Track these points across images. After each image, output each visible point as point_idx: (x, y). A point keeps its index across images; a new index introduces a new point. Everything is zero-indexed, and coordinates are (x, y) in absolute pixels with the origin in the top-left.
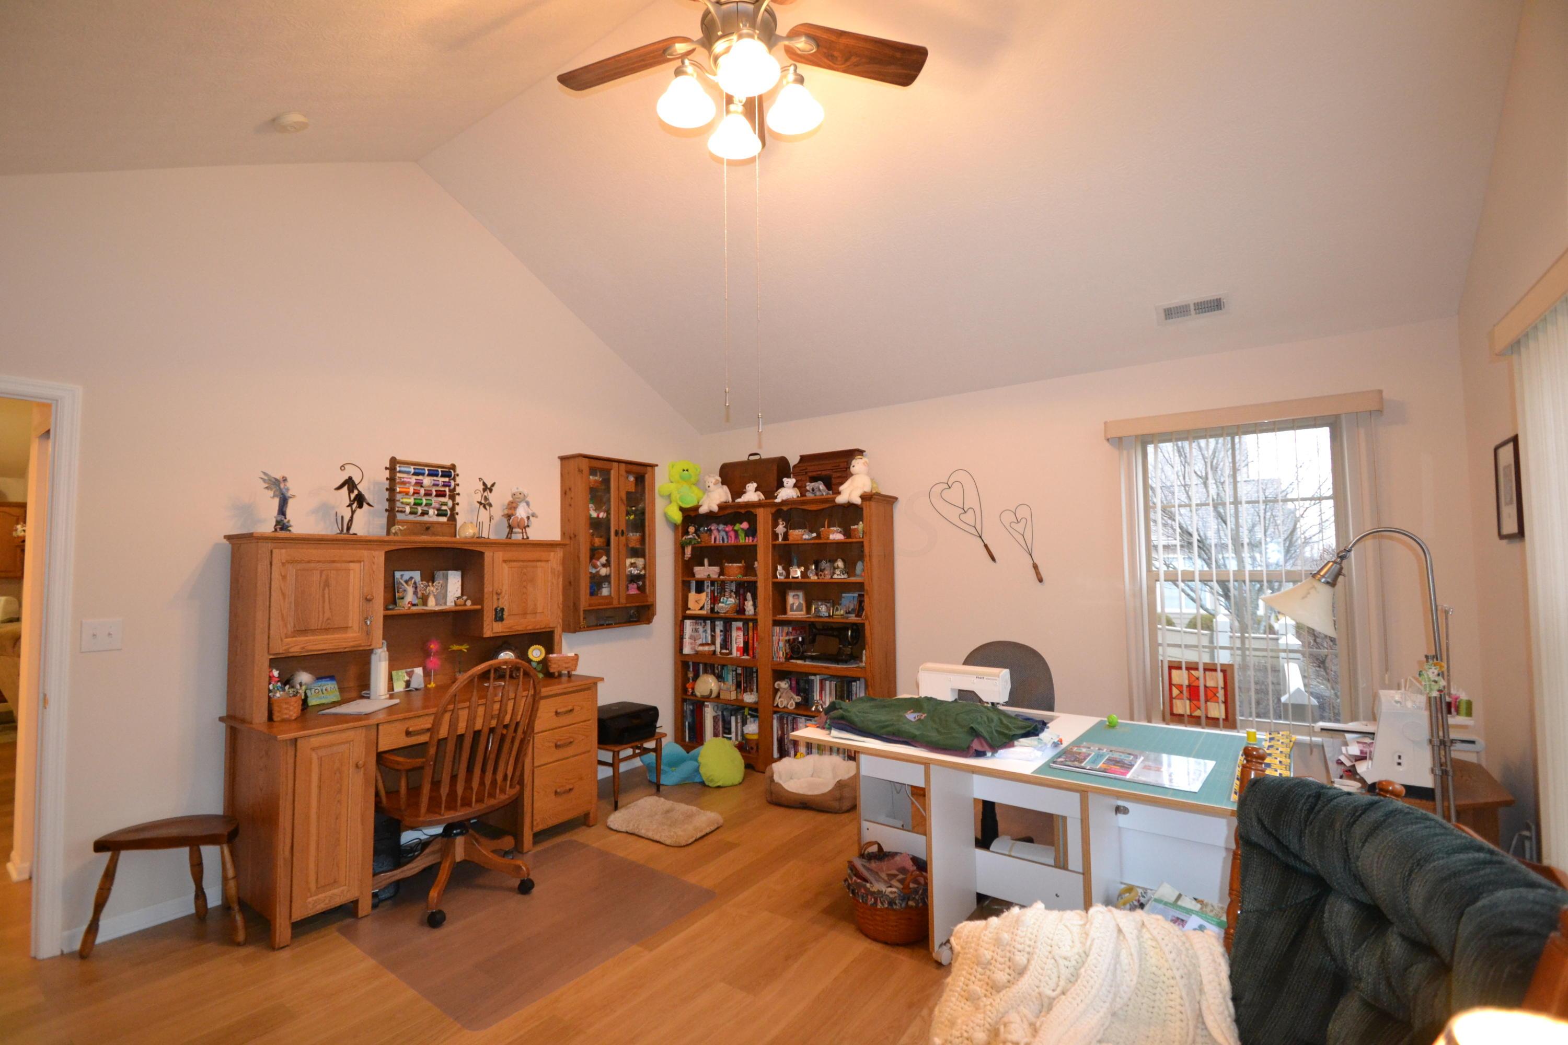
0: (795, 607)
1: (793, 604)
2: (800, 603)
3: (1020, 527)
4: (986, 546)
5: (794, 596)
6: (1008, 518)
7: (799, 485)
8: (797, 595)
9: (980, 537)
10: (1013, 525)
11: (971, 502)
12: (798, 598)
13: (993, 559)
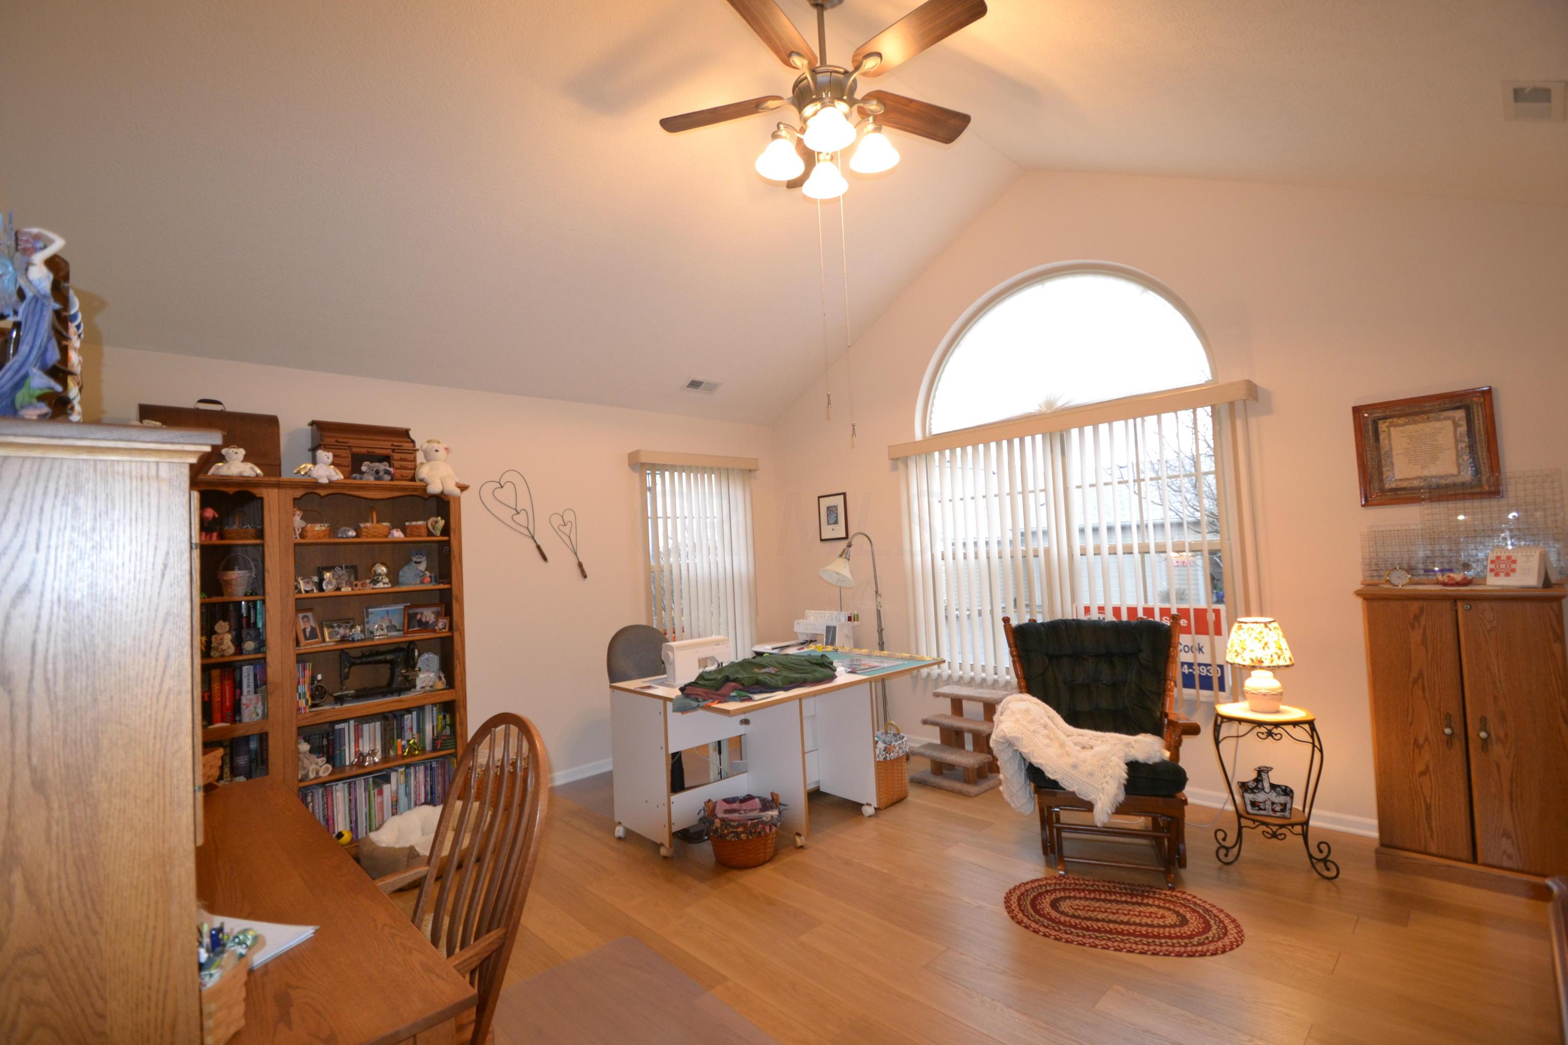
0: (308, 634)
1: (304, 630)
2: (312, 627)
3: (566, 529)
4: (539, 547)
5: (303, 618)
6: (557, 521)
7: (338, 461)
8: (306, 617)
9: (533, 538)
10: (561, 528)
11: (524, 504)
12: (309, 620)
13: (545, 559)
